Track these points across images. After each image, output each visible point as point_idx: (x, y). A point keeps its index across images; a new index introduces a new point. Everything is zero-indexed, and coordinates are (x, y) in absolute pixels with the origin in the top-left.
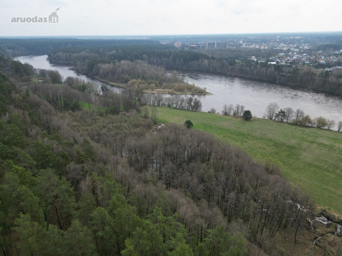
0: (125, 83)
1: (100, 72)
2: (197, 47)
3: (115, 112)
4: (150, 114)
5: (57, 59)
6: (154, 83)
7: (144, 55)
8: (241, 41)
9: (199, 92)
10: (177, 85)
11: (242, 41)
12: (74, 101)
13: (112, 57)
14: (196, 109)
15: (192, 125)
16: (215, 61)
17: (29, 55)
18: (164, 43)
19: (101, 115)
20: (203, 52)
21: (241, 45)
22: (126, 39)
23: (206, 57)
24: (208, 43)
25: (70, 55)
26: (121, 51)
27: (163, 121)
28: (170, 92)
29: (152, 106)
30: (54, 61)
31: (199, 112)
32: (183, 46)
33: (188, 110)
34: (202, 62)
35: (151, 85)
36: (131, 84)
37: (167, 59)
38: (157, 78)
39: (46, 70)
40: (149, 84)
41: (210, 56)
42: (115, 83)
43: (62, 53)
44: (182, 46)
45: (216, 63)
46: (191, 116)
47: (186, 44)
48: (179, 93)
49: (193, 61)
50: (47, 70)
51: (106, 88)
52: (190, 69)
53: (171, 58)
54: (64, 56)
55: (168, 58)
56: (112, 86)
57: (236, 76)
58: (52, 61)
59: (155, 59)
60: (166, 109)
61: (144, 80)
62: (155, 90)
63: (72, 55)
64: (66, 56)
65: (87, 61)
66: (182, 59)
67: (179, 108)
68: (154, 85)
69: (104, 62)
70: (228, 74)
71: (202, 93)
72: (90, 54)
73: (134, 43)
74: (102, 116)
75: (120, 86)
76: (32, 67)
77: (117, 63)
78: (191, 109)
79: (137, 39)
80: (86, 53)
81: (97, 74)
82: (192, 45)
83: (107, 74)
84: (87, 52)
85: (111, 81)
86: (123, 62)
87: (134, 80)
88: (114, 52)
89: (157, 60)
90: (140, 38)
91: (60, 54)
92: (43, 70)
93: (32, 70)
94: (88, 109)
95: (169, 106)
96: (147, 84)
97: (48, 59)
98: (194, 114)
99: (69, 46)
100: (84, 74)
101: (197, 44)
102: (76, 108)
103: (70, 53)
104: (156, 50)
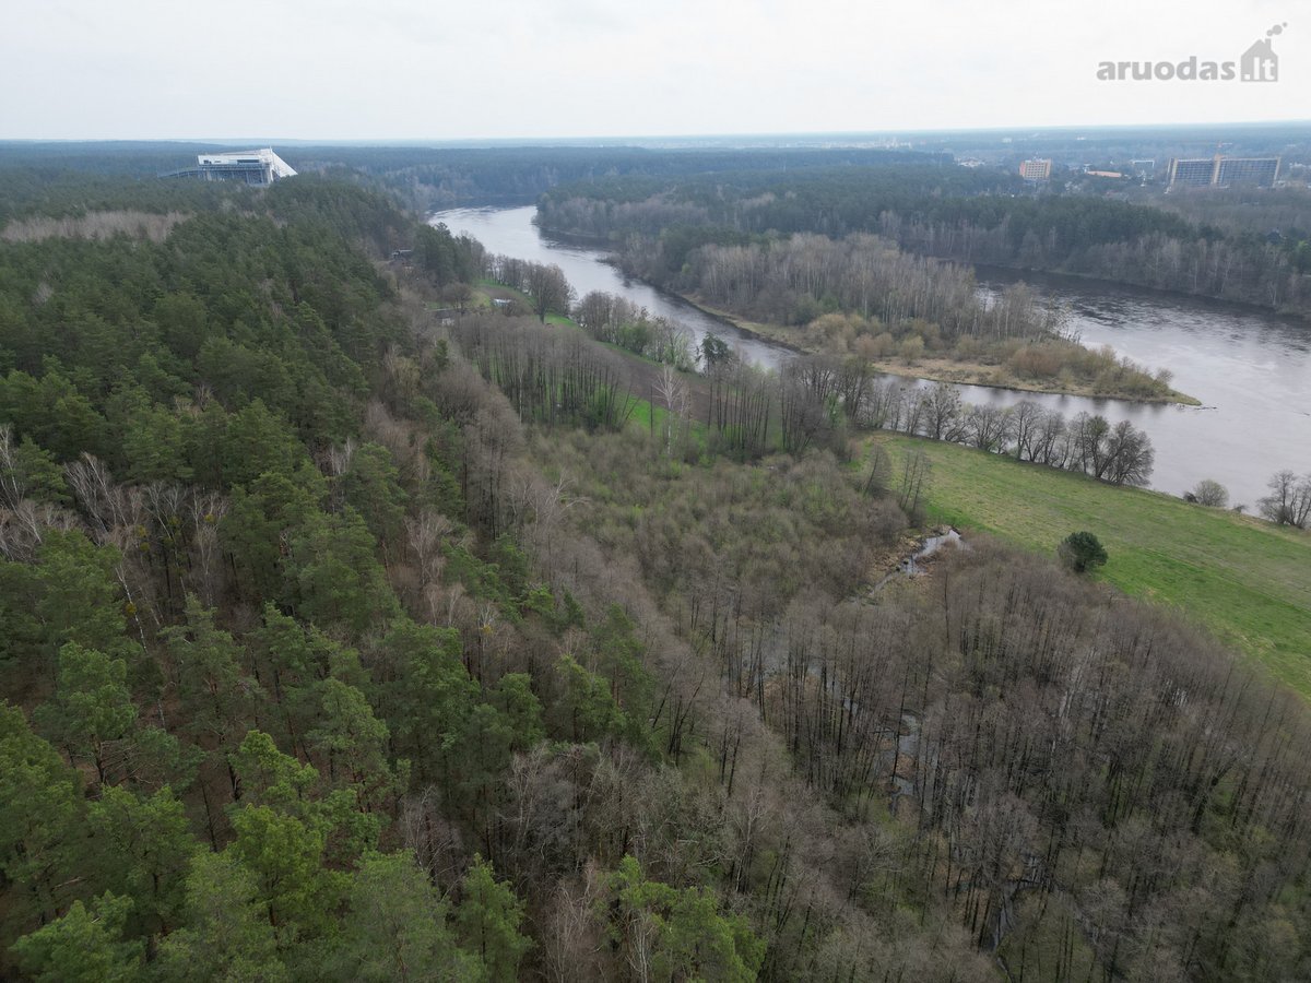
0: (795, 324)
1: (705, 278)
2: (1123, 178)
3: (747, 450)
4: (896, 480)
5: (566, 220)
6: (921, 333)
7: (887, 211)
9: (1133, 391)
10: (1022, 348)
12: (601, 390)
13: (759, 220)
14: (1121, 472)
15: (1103, 557)
16: (1218, 246)
17: (482, 205)
18: (971, 165)
19: (691, 458)
20: (1151, 202)
22: (816, 146)
23: (1174, 228)
24: (1179, 164)
25: (609, 209)
26: (794, 196)
27: (954, 519)
28: (990, 378)
29: (906, 438)
30: (554, 229)
31: (1133, 489)
32: (1059, 176)
33: (1075, 472)
34: (1151, 246)
35: (906, 342)
36: (823, 330)
37: (984, 230)
38: (934, 311)
39: (525, 265)
40: (899, 335)
41: (1194, 221)
42: (760, 325)
43: (585, 200)
44: (1054, 174)
45: (1223, 256)
46: (1095, 510)
47: (1073, 166)
48: (1030, 388)
49: (1108, 245)
50: (527, 261)
51: (721, 345)
52: (1089, 275)
53: (1002, 228)
54: (590, 210)
55: (989, 229)
56: (746, 335)
58: (555, 231)
59: (932, 230)
60: (967, 457)
61: (875, 320)
62: (920, 362)
63: (617, 208)
64: (596, 209)
65: (664, 232)
66: (1053, 231)
67: (1032, 460)
68: (918, 341)
69: (724, 239)
71: (1149, 392)
72: (679, 207)
73: (848, 163)
74: (692, 464)
75: (774, 338)
76: (480, 248)
77: (776, 246)
78: (1090, 471)
79: (861, 146)
80: (665, 203)
81: (696, 284)
82: (1102, 174)
83: (733, 286)
84: (669, 197)
85: (745, 315)
86: (798, 240)
87: (835, 318)
88: (768, 197)
89: (937, 233)
90: (872, 145)
91: (578, 203)
92: (514, 262)
93: (479, 258)
94: (646, 426)
95: (984, 446)
96: (889, 337)
97: (536, 222)
98: (1108, 498)
99: (613, 173)
100: (648, 283)
101: (1125, 170)
102: (602, 419)
103: (612, 201)
104: (937, 192)
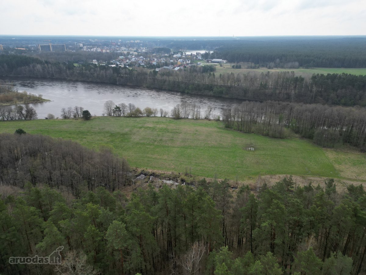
2: (26, 50)
8: (80, 44)
9: (34, 101)
10: (1, 95)
11: (82, 44)
14: (31, 117)
16: (50, 65)
20: (34, 56)
21: (81, 48)
23: (40, 62)
24: (41, 46)
31: (34, 120)
34: (33, 67)
41: (43, 60)
45: (51, 67)
46: (24, 125)
47: (11, 47)
49: (22, 67)
57: (77, 81)
67: (8, 120)
70: (69, 79)
71: (38, 101)
82: (20, 49)
98: (28, 123)
101: (27, 47)
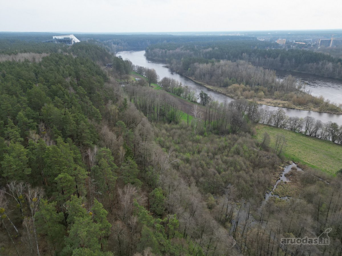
0: (223, 87)
1: (196, 72)
2: (306, 44)
5: (153, 55)
6: (262, 91)
7: (244, 53)
13: (208, 55)
17: (131, 50)
18: (262, 40)
19: (201, 133)
20: (315, 51)
22: (218, 35)
24: (321, 40)
25: (166, 52)
26: (217, 49)
28: (286, 105)
30: (150, 57)
35: (258, 93)
36: (233, 89)
37: (273, 59)
38: (265, 83)
39: (144, 68)
40: (257, 90)
42: (213, 87)
43: (159, 49)
44: (287, 43)
47: (290, 41)
48: (299, 108)
52: (304, 72)
54: (160, 52)
55: (274, 58)
58: (150, 58)
59: (257, 59)
61: (248, 86)
62: (264, 99)
63: (168, 52)
64: (162, 52)
65: (182, 59)
66: (294, 59)
67: (311, 135)
68: (262, 93)
69: (201, 61)
71: (336, 111)
72: (185, 51)
73: (229, 39)
75: (218, 91)
76: (131, 63)
77: (216, 64)
79: (230, 35)
80: (181, 50)
81: (193, 74)
82: (300, 43)
83: (204, 75)
84: (182, 49)
85: (208, 84)
86: (222, 62)
87: (236, 85)
88: (210, 49)
89: (259, 60)
90: (233, 35)
91: (157, 50)
92: (141, 67)
93: (131, 66)
96: (253, 92)
97: (145, 55)
99: (165, 42)
100: (178, 73)
101: (306, 42)
102: (172, 119)
103: (166, 50)
104: (256, 48)
